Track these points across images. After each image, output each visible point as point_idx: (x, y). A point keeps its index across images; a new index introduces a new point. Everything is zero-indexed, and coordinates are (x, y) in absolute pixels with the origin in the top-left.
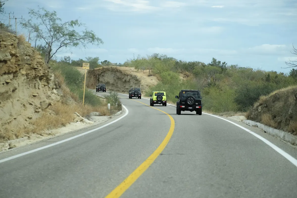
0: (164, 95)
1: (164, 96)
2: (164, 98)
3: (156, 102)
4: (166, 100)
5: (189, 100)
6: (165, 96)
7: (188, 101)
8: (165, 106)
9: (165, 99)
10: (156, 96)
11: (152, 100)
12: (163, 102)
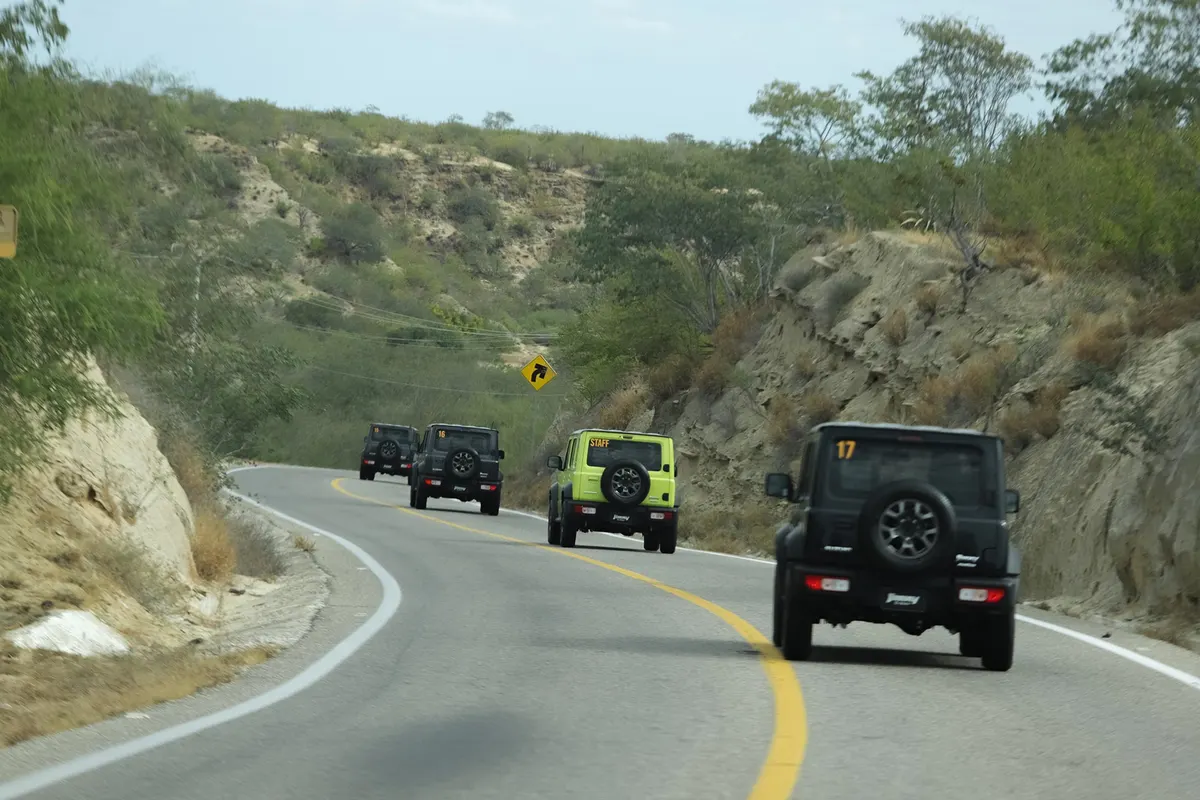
0: (664, 462)
1: (662, 472)
2: (662, 485)
3: (592, 511)
4: (671, 502)
5: (891, 522)
6: (667, 468)
7: (887, 535)
8: (663, 551)
9: (665, 497)
10: (598, 471)
11: (567, 494)
12: (654, 516)
